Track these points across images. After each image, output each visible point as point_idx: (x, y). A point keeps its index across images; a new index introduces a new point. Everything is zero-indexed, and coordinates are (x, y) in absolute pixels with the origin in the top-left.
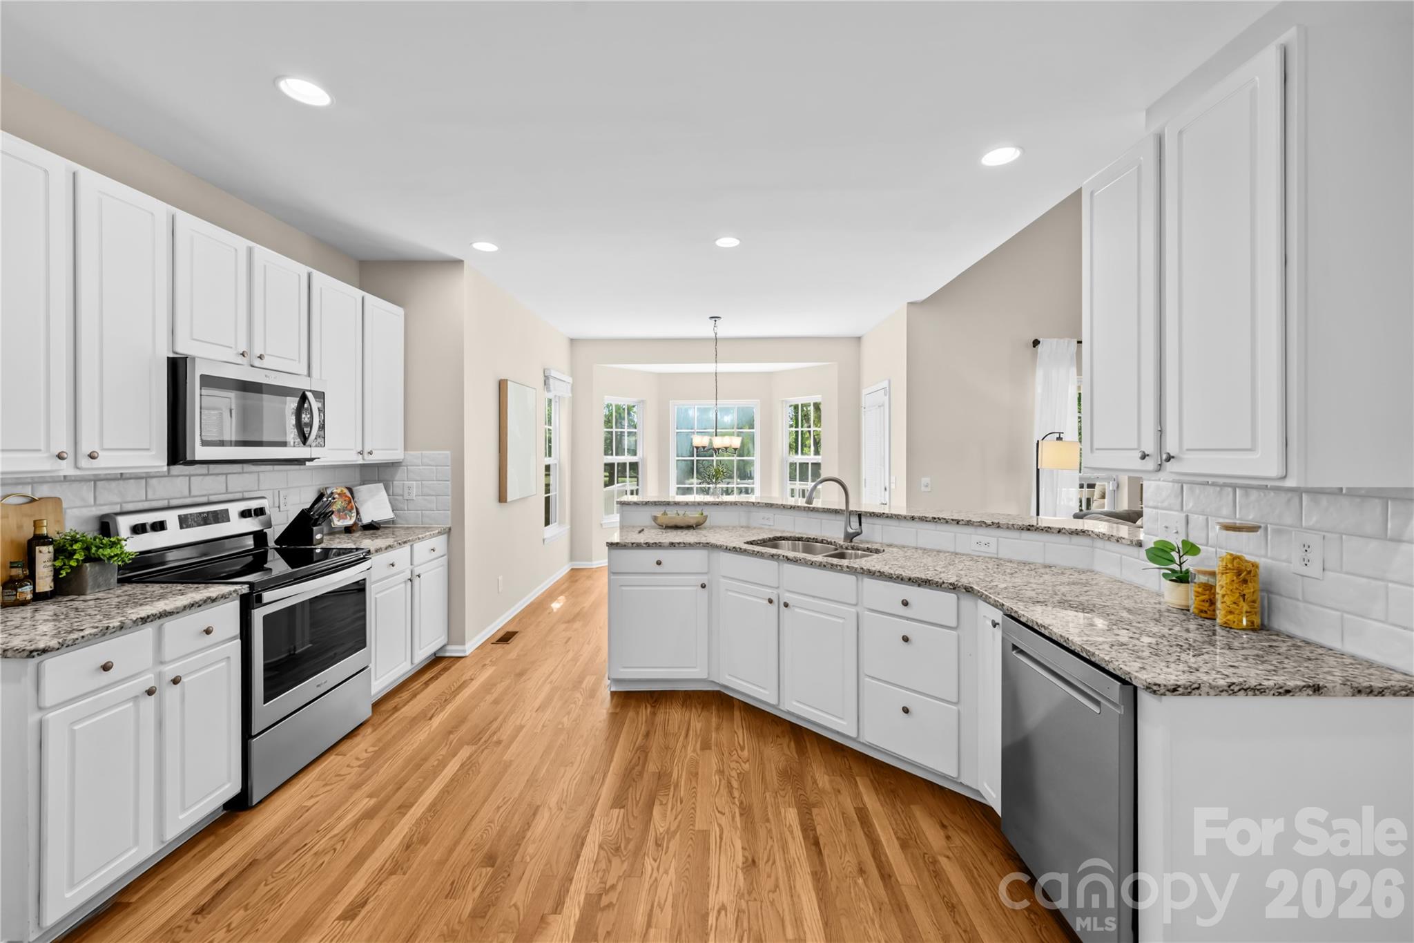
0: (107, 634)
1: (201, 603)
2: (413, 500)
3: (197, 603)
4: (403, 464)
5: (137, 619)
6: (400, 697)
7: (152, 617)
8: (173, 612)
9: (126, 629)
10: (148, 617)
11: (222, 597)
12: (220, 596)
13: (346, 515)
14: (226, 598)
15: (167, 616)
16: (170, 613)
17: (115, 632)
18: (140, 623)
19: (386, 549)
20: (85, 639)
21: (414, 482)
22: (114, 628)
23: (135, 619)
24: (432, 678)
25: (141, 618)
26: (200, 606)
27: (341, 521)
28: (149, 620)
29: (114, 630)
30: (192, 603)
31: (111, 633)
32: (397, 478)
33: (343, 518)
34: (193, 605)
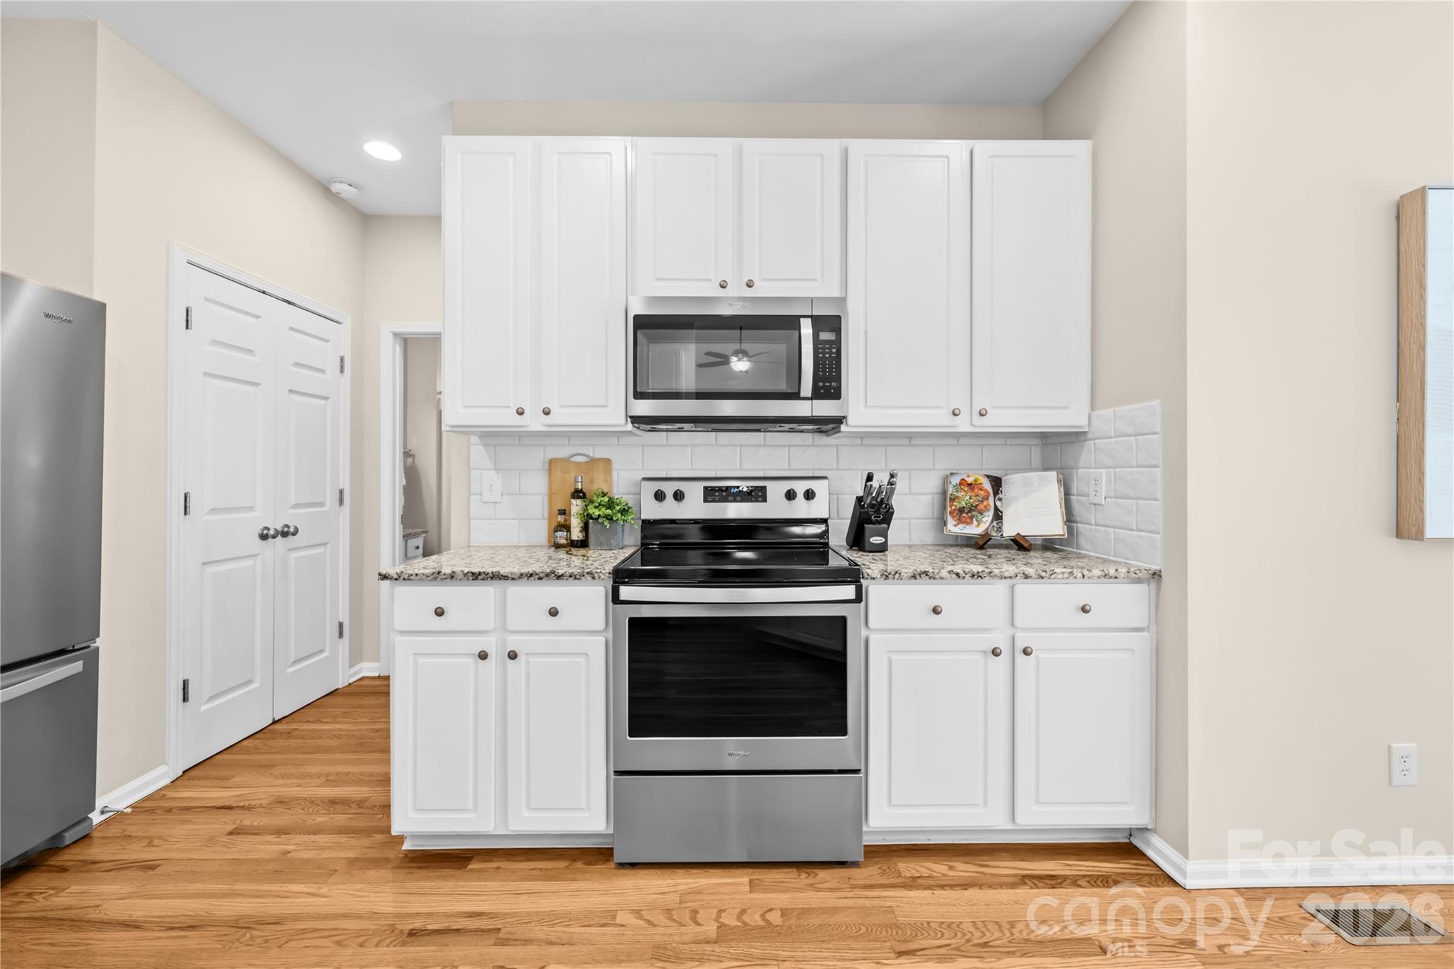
0: (438, 579)
1: (542, 575)
2: (1101, 505)
3: (537, 574)
4: (1090, 436)
5: (468, 572)
6: (951, 868)
7: (483, 576)
8: (507, 577)
9: (457, 579)
10: (480, 574)
11: (571, 576)
12: (567, 574)
13: (971, 518)
14: (575, 578)
15: (500, 579)
16: (504, 576)
17: (445, 579)
18: (472, 578)
19: (914, 577)
20: (419, 577)
21: (1104, 471)
22: (445, 575)
23: (466, 572)
24: (1052, 877)
25: (472, 573)
26: (540, 579)
27: (961, 526)
28: (480, 577)
29: (445, 577)
30: (531, 572)
31: (442, 579)
32: (1081, 463)
33: (964, 523)
34: (531, 575)
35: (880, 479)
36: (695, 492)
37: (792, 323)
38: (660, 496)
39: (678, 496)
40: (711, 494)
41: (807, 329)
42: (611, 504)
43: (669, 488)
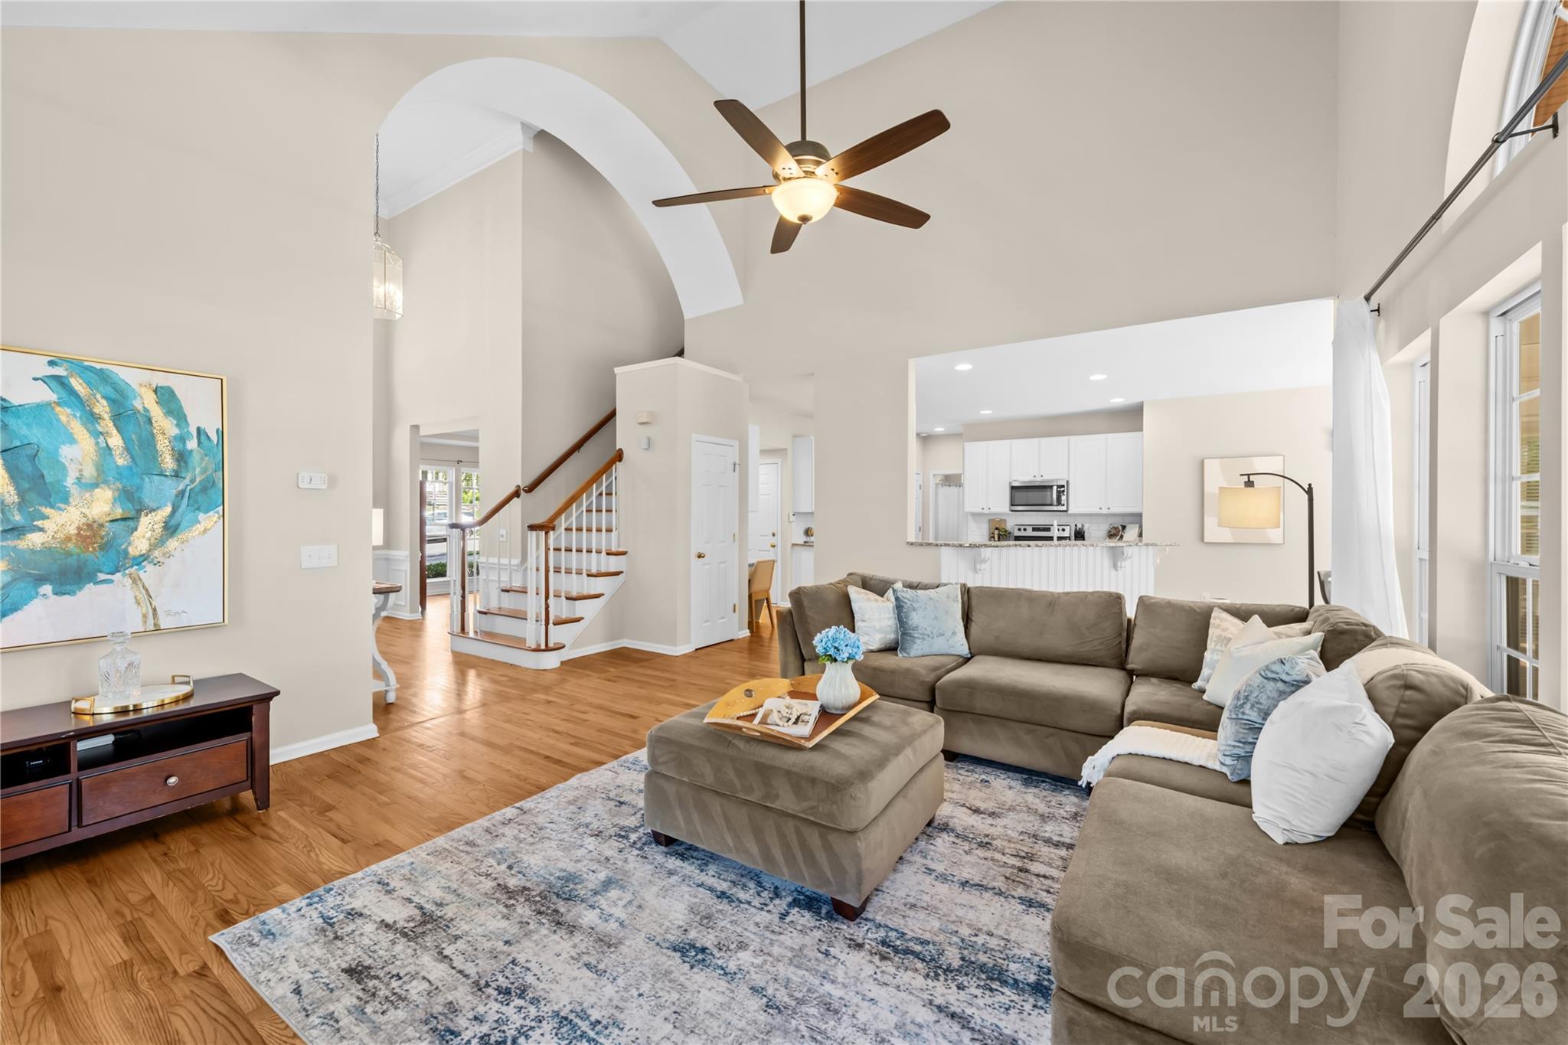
35: (1079, 526)
36: (1030, 529)
37: (1051, 487)
38: (1019, 530)
39: (1025, 530)
40: (1034, 529)
41: (1055, 488)
42: (1006, 531)
43: (1022, 528)
